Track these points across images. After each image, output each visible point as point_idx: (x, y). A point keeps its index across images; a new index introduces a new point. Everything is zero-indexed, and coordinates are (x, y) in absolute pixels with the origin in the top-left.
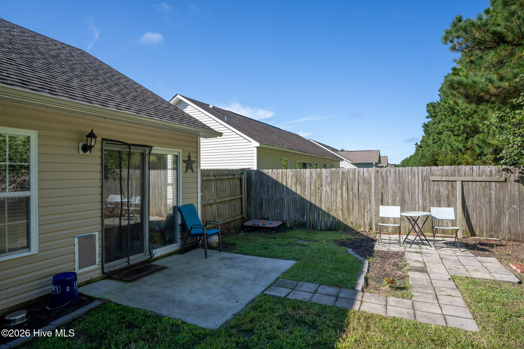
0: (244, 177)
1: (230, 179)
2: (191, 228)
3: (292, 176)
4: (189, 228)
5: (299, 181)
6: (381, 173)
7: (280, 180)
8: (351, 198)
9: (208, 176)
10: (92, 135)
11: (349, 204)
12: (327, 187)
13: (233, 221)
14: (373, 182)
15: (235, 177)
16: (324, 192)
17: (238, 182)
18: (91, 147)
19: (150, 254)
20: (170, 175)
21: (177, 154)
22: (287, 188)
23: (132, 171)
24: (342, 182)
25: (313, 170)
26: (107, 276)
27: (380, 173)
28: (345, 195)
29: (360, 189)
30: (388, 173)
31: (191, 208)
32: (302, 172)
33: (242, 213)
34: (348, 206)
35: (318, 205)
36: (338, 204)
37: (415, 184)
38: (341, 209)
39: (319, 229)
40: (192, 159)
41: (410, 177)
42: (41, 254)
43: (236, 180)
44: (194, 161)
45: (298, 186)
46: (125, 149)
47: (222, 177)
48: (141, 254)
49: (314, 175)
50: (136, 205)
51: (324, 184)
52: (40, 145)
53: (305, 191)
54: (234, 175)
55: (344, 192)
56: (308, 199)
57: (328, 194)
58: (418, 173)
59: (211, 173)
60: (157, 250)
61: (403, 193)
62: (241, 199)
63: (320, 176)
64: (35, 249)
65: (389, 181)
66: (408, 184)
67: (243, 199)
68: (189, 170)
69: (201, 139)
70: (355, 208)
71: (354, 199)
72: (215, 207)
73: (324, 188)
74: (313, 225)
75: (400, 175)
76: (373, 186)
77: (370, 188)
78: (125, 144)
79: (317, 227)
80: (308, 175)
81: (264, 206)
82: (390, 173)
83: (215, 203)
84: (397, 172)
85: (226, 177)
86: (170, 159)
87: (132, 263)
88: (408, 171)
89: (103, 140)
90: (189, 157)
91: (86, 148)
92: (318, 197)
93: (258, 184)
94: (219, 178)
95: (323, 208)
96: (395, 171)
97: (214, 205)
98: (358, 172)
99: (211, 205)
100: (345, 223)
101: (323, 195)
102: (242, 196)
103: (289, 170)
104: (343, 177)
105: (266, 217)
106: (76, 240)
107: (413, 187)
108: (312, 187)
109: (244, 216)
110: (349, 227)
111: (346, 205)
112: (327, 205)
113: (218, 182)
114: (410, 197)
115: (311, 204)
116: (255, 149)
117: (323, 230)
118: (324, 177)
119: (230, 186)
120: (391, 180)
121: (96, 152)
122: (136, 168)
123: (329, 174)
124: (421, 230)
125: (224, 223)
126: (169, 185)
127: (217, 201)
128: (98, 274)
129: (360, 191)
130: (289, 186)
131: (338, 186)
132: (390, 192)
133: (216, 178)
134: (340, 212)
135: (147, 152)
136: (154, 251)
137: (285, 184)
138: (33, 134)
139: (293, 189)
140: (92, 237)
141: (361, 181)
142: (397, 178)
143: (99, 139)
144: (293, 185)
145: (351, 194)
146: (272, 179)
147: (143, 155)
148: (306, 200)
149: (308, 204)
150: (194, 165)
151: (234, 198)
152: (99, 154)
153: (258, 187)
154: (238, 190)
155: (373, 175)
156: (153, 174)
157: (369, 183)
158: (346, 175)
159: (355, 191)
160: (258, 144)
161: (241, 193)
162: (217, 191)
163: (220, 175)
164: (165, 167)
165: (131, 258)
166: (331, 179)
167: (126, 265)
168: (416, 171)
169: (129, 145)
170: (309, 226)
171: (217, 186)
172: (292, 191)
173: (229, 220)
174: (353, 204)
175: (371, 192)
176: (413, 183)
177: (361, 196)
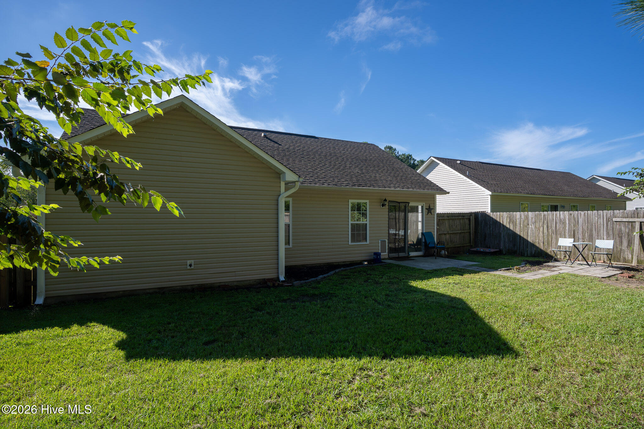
0: (472, 218)
1: (460, 219)
2: (429, 244)
3: (507, 218)
4: (428, 243)
5: (511, 220)
6: (574, 216)
7: (498, 220)
8: (550, 234)
9: (443, 217)
10: (385, 200)
11: (549, 239)
12: (532, 225)
13: (463, 246)
14: (567, 222)
15: (464, 218)
16: (530, 229)
17: (467, 221)
18: (385, 205)
19: (408, 254)
20: (420, 215)
21: (422, 205)
22: (503, 225)
23: (400, 214)
24: (544, 222)
25: (522, 213)
26: (390, 258)
27: (572, 216)
28: (545, 231)
29: (557, 227)
30: (579, 215)
31: (430, 235)
32: (514, 215)
33: (470, 242)
34: (548, 239)
35: (525, 237)
36: (540, 238)
37: (600, 224)
38: (542, 242)
39: (526, 256)
40: (431, 207)
41: (596, 218)
42: (370, 244)
43: (466, 220)
44: (433, 209)
45: (511, 224)
46: (397, 204)
47: (453, 218)
48: (404, 253)
49: (523, 217)
50: (402, 236)
51: (530, 223)
52: (370, 205)
53: (516, 228)
54: (464, 216)
55: (545, 229)
56: (518, 233)
57: (533, 231)
58: (603, 215)
59: (446, 215)
60: (411, 253)
61: (591, 231)
62: (470, 232)
63: (527, 217)
64: (368, 242)
65: (579, 222)
66: (595, 224)
67: (471, 233)
68: (430, 214)
69: (437, 196)
70: (553, 241)
71: (553, 235)
72: (448, 236)
73: (530, 226)
74: (522, 253)
75: (589, 217)
76: (567, 225)
77: (565, 226)
78: (397, 202)
79: (524, 254)
80: (518, 217)
81: (487, 239)
82: (581, 215)
83: (448, 234)
84: (586, 214)
85: (457, 218)
86: (420, 207)
87: (400, 256)
88: (595, 214)
89: (389, 201)
90: (429, 206)
91: (383, 205)
92: (526, 232)
93: (483, 223)
94: (451, 218)
95: (529, 240)
96: (585, 214)
97: (447, 235)
98: (556, 215)
99: (445, 234)
100: (546, 251)
101: (530, 231)
102: (470, 230)
103: (505, 213)
104: (544, 218)
105: (488, 246)
106: (380, 241)
107: (599, 226)
108: (521, 225)
109: (472, 244)
110: (549, 255)
111: (546, 239)
112: (532, 239)
113: (451, 221)
114: (597, 234)
115: (520, 236)
116: (489, 197)
117: (529, 257)
118: (530, 218)
119: (461, 223)
120: (581, 221)
121: (387, 207)
122: (402, 211)
123: (533, 216)
124: (581, 254)
125: (455, 247)
126: (420, 222)
127: (450, 232)
128: (387, 257)
129: (557, 229)
130: (505, 224)
131: (541, 225)
132: (581, 230)
133: (449, 218)
134: (542, 244)
135: (407, 205)
136: (410, 253)
137: (502, 222)
138: (367, 201)
139: (508, 226)
140: (385, 241)
141: (558, 221)
142: (586, 219)
143: (388, 201)
144: (508, 224)
145: (550, 231)
146: (493, 218)
147: (405, 207)
148: (517, 234)
149: (518, 237)
150: (432, 211)
151: (463, 231)
152: (388, 207)
153: (483, 225)
154: (467, 226)
155: (567, 217)
156: (410, 215)
157: (564, 223)
158: (546, 216)
159: (554, 228)
160: (490, 193)
161: (470, 229)
162: (450, 226)
163: (452, 217)
164: (417, 211)
165: (400, 254)
166: (535, 220)
167: (397, 256)
168: (602, 214)
169: (399, 203)
170: (519, 254)
171: (450, 223)
172: (507, 228)
173: (459, 246)
174: (552, 238)
175: (566, 229)
176: (599, 223)
177: (558, 232)
